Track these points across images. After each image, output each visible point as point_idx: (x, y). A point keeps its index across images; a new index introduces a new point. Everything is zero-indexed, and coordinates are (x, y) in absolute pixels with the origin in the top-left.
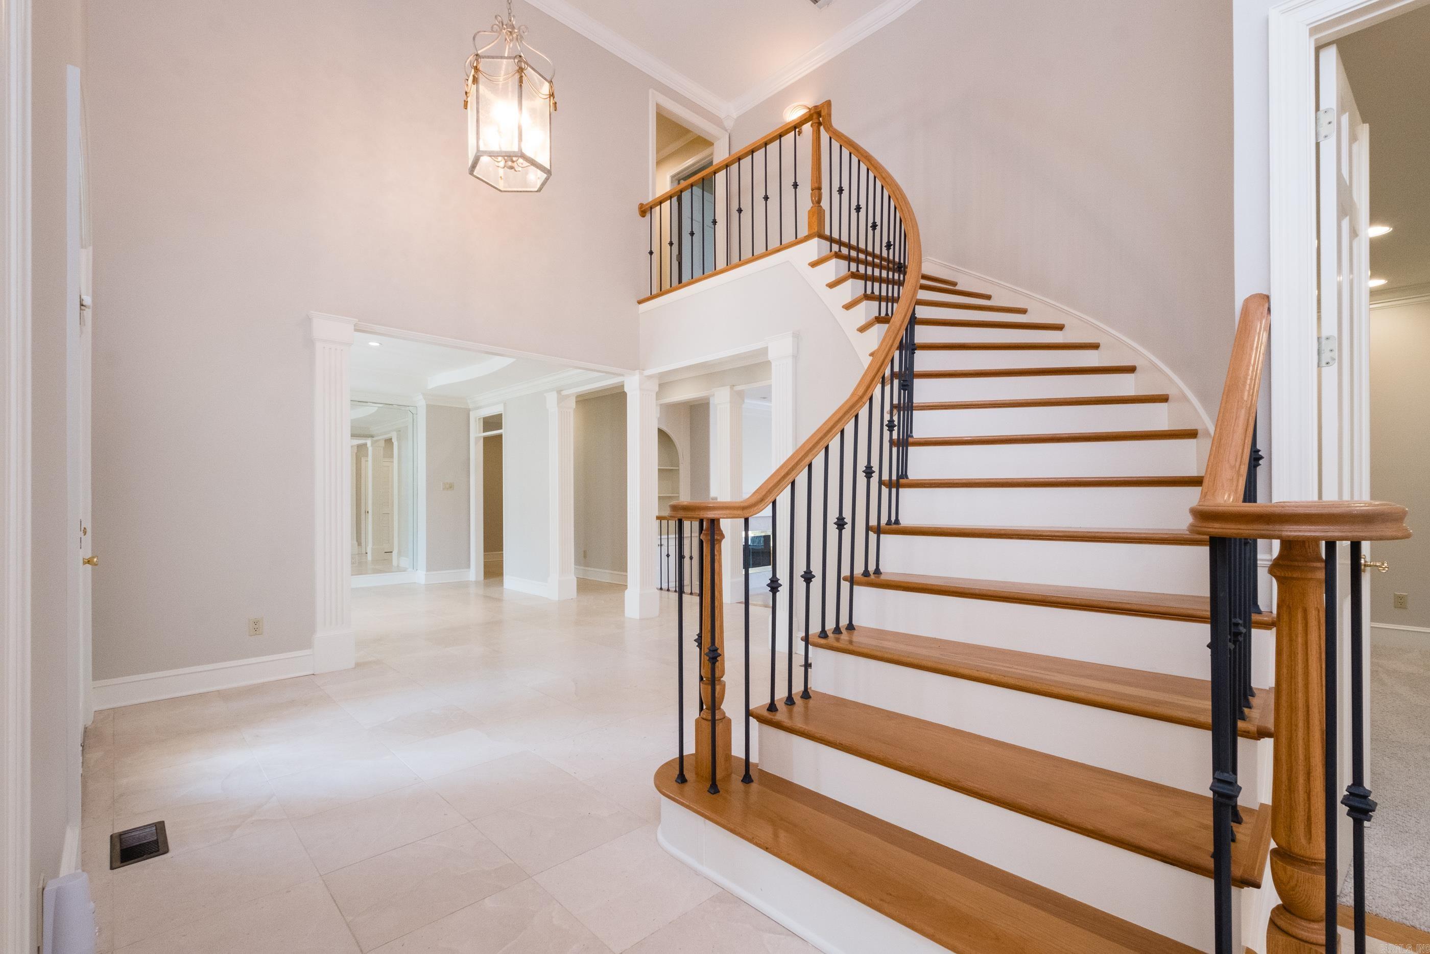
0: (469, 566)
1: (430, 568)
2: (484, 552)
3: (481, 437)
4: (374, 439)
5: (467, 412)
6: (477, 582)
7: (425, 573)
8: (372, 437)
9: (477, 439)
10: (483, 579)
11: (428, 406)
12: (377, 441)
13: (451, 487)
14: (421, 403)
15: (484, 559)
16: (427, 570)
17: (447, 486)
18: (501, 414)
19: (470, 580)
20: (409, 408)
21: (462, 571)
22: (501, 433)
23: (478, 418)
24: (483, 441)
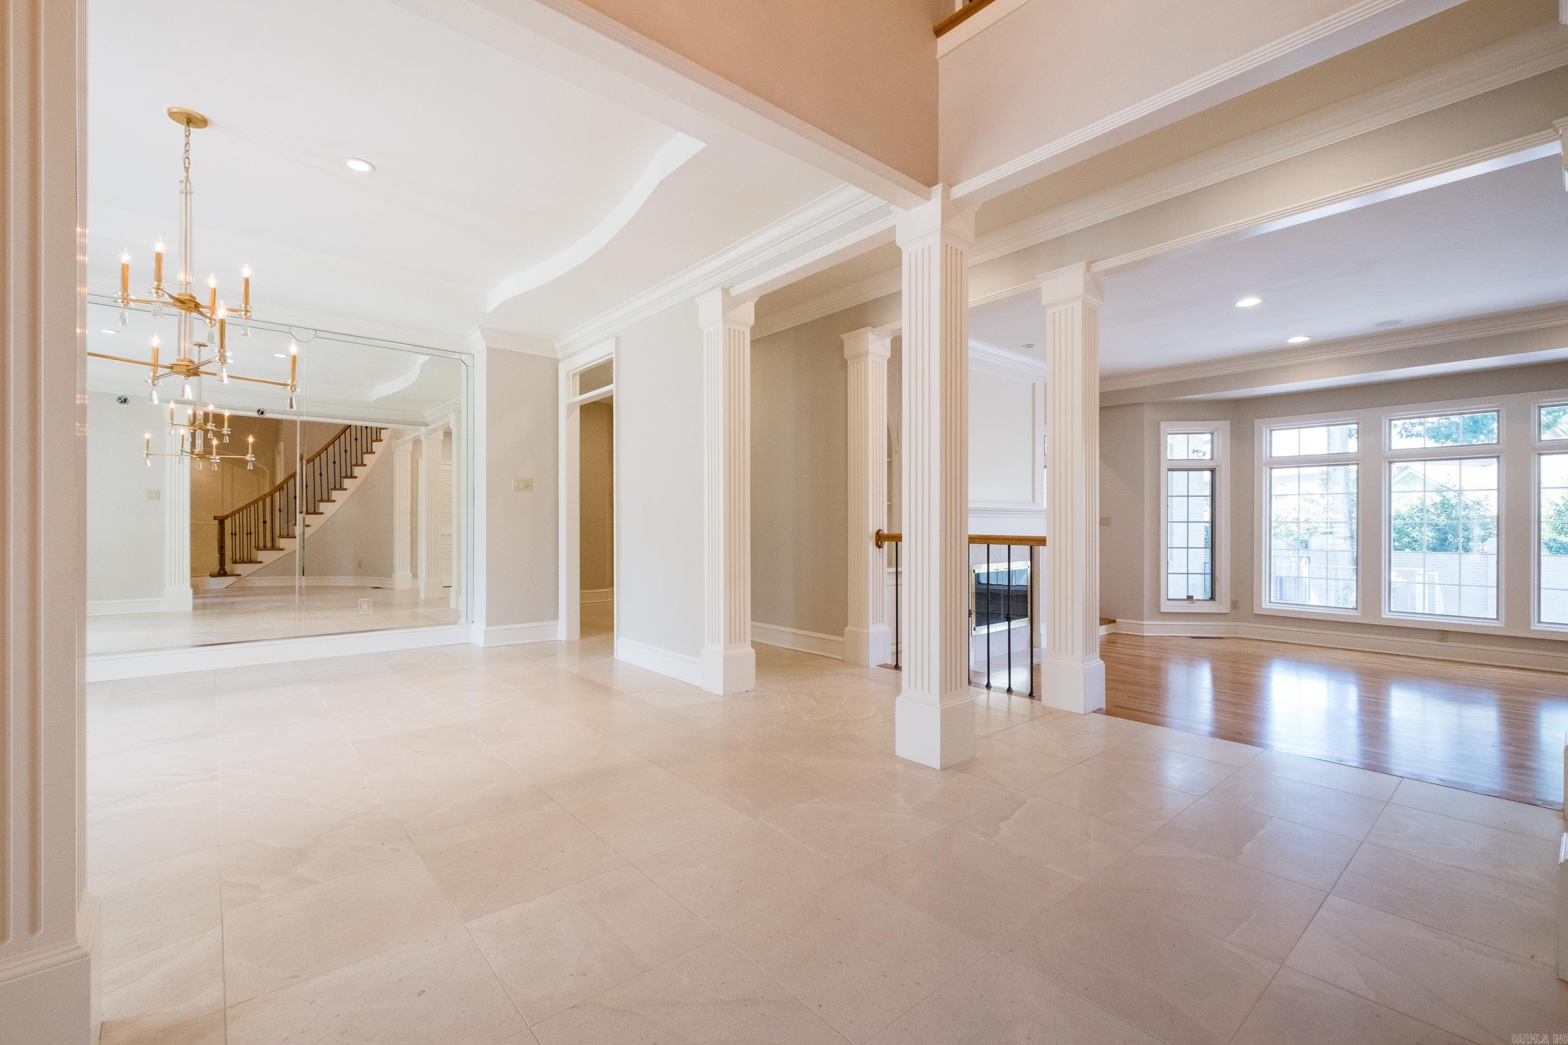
0: (556, 616)
1: (491, 620)
2: (581, 589)
3: (574, 403)
4: (430, 428)
5: (555, 364)
6: (569, 643)
7: (484, 627)
8: (426, 425)
9: (570, 407)
10: (579, 637)
11: (490, 351)
12: (434, 431)
13: (528, 486)
14: (478, 345)
15: (581, 599)
16: (489, 624)
17: (522, 486)
18: (610, 359)
19: (558, 639)
20: (464, 357)
21: (545, 623)
22: (612, 391)
23: (571, 373)
24: (579, 408)
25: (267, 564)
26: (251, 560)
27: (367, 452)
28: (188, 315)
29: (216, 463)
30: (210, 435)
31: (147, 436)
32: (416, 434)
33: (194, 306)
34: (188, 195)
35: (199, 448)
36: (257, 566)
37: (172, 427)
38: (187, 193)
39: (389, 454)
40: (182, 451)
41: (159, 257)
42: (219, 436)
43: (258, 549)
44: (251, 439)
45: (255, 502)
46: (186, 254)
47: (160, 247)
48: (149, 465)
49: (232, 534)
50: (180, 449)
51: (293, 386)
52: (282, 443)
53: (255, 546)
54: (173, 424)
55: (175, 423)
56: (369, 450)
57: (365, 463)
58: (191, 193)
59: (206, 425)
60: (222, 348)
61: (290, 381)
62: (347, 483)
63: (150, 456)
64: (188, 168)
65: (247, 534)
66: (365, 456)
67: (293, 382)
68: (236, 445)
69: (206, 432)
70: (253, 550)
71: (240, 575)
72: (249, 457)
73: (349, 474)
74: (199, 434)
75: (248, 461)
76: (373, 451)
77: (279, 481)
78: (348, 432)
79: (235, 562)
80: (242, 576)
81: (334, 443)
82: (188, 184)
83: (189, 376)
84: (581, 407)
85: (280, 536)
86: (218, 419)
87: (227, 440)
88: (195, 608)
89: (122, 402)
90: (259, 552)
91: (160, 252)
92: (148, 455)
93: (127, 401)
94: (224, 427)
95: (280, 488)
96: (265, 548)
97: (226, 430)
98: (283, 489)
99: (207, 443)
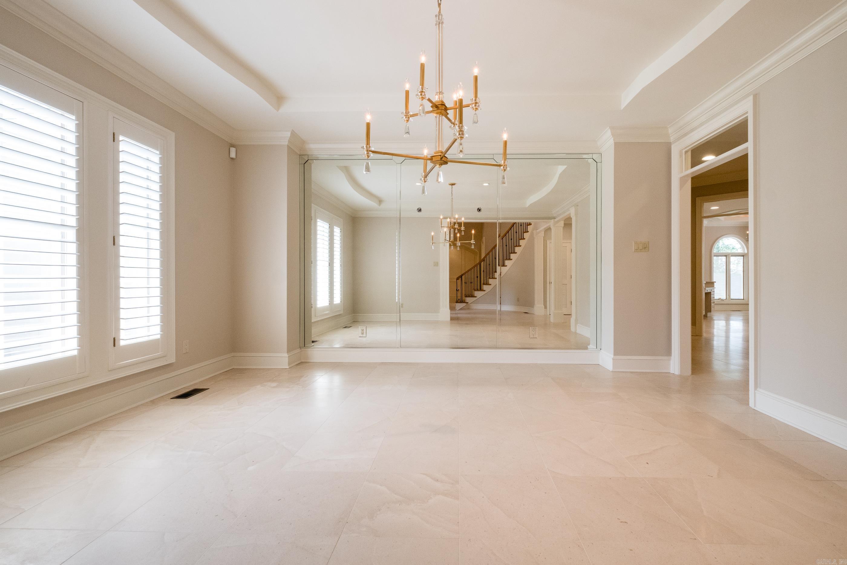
0: (668, 352)
1: (617, 352)
3: (682, 178)
4: (556, 220)
5: (671, 145)
6: (682, 376)
7: (612, 356)
8: (554, 218)
9: (682, 180)
10: (690, 373)
11: (618, 146)
12: (559, 221)
13: (645, 247)
14: (608, 143)
17: (641, 248)
18: (745, 117)
19: (671, 372)
20: (595, 156)
21: (660, 358)
22: (747, 149)
23: (684, 151)
24: (690, 179)
25: (478, 297)
26: (472, 296)
27: (521, 239)
28: (440, 118)
29: (459, 246)
30: (456, 231)
31: (433, 234)
32: (548, 224)
33: (444, 109)
34: (440, 25)
35: (452, 239)
36: (475, 299)
37: (441, 228)
38: (440, 23)
39: (532, 238)
40: (445, 240)
41: (422, 66)
42: (460, 231)
43: (475, 290)
44: (473, 232)
45: (474, 267)
46: (439, 69)
47: (423, 59)
48: (433, 248)
49: (465, 283)
50: (444, 239)
51: (505, 165)
52: (484, 238)
53: (474, 289)
54: (442, 227)
55: (442, 226)
56: (522, 238)
57: (520, 245)
58: (442, 23)
59: (455, 226)
60: (461, 124)
61: (502, 162)
62: (512, 256)
63: (434, 244)
64: (440, 4)
65: (471, 283)
66: (521, 241)
67: (505, 162)
68: (466, 236)
69: (455, 229)
70: (473, 290)
71: (468, 303)
72: (473, 242)
73: (513, 252)
74: (452, 230)
75: (472, 244)
76: (524, 238)
77: (482, 257)
78: (515, 226)
79: (466, 296)
80: (469, 303)
81: (506, 235)
82: (440, 17)
83: (442, 165)
84: (692, 178)
85: (484, 284)
86: (460, 224)
87: (463, 233)
88: (452, 319)
89: (419, 211)
90: (475, 292)
91: (423, 62)
92: (433, 243)
93: (421, 210)
94: (462, 226)
95: (483, 260)
96: (477, 290)
97: (463, 228)
98: (484, 261)
99: (455, 234)
